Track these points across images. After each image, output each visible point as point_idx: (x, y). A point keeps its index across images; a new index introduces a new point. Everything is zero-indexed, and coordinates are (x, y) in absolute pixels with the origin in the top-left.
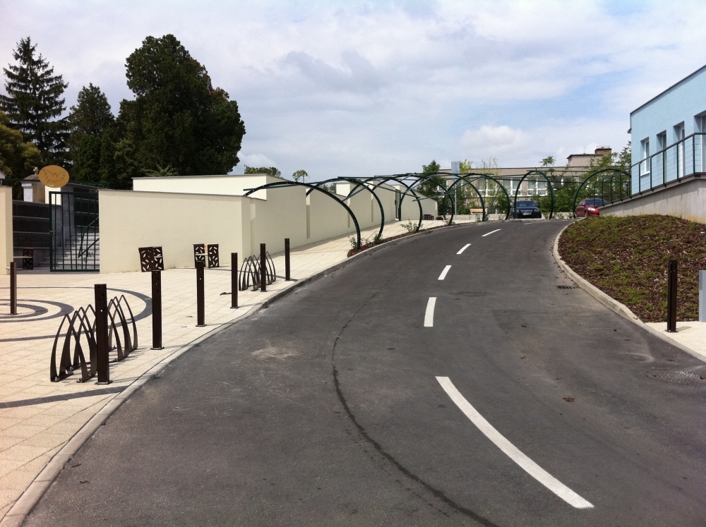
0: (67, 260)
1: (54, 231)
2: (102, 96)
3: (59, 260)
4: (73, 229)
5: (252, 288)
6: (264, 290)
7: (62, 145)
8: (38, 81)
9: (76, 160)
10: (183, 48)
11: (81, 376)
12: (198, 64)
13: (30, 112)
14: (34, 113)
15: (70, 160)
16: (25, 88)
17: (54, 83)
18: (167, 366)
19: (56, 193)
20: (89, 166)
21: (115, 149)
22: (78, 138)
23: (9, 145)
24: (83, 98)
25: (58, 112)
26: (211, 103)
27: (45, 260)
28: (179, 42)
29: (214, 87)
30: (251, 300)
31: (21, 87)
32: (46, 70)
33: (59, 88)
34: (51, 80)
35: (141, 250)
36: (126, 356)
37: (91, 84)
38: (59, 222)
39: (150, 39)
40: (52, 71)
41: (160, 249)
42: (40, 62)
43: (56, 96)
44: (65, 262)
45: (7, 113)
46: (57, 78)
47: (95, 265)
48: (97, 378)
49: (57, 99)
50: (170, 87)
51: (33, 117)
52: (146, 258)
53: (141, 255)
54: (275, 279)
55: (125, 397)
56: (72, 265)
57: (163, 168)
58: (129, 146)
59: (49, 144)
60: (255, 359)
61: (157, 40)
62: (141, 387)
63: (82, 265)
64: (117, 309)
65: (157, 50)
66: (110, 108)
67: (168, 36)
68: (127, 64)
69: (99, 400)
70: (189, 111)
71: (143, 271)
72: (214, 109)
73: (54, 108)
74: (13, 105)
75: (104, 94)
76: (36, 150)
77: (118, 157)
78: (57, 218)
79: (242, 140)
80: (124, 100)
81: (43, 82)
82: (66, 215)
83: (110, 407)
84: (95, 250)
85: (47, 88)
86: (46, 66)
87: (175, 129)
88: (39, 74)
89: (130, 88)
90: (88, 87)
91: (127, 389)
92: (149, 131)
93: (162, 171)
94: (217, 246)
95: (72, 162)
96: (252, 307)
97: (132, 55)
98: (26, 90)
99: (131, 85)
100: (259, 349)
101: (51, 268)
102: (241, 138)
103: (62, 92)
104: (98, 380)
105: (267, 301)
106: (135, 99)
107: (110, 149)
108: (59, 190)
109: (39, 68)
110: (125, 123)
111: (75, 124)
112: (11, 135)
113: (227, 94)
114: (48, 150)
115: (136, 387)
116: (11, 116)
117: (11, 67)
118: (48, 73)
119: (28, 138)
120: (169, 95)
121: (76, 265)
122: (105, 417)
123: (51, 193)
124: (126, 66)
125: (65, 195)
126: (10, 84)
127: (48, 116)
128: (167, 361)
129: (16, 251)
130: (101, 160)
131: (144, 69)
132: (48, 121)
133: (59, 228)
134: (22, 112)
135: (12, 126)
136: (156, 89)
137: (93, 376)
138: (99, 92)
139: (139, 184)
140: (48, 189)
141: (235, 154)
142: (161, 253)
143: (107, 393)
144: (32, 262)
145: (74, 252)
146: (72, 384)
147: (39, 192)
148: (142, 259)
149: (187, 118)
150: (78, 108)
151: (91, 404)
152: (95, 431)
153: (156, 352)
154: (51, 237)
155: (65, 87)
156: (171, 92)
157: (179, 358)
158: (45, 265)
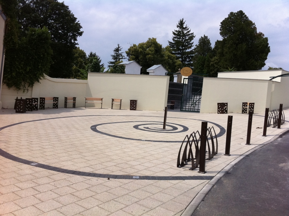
0: (187, 106)
1: (183, 94)
2: (208, 40)
3: (184, 106)
4: (191, 94)
5: (273, 126)
6: (279, 127)
7: (190, 61)
8: (184, 35)
9: (195, 66)
10: (246, 15)
11: (191, 166)
12: (252, 22)
13: (180, 48)
14: (181, 48)
15: (193, 66)
16: (179, 38)
17: (190, 36)
18: (233, 166)
19: (186, 79)
20: (200, 68)
21: (211, 61)
22: (197, 57)
23: (171, 61)
24: (201, 41)
25: (190, 47)
26: (255, 39)
27: (179, 106)
28: (244, 13)
29: (258, 32)
30: (273, 132)
31: (178, 38)
32: (188, 31)
33: (192, 38)
34: (189, 35)
35: (218, 104)
36: (212, 158)
37: (204, 35)
38: (186, 91)
39: (232, 13)
40: (190, 31)
41: (227, 104)
42: (186, 28)
43: (190, 41)
44: (187, 107)
45: (171, 49)
46: (191, 34)
47: (198, 109)
48: (199, 169)
49: (191, 42)
50: (238, 33)
51: (180, 50)
52: (220, 107)
53: (218, 106)
54: (284, 122)
55: (213, 183)
56: (189, 108)
57: (231, 69)
58: (217, 60)
59: (185, 60)
60: (281, 169)
61: (235, 13)
62: (221, 178)
63: (193, 109)
64: (209, 133)
65: (234, 17)
66: (211, 44)
67: (240, 11)
68: (221, 25)
69: (200, 183)
70: (245, 43)
71: (218, 113)
72: (256, 42)
73: (189, 46)
74: (174, 45)
75: (209, 39)
76: (180, 62)
77: (212, 65)
78: (185, 89)
79: (268, 55)
80: (217, 40)
81: (186, 36)
82: (189, 88)
83: (206, 189)
84: (199, 103)
85: (187, 38)
86: (188, 29)
87: (238, 51)
88: (185, 33)
89: (221, 35)
90: (203, 36)
91: (214, 178)
92: (227, 53)
93: (230, 70)
94: (254, 104)
95: (193, 67)
96: (274, 136)
97: (224, 21)
98: (179, 39)
99: (221, 34)
100: (283, 163)
101: (181, 110)
102: (268, 54)
103: (193, 39)
104: (200, 170)
105: (281, 134)
106: (221, 40)
107: (209, 61)
108: (187, 77)
109: (185, 30)
110: (216, 50)
111: (196, 52)
112: (172, 57)
113: (263, 34)
114: (185, 63)
115: (219, 178)
116: (173, 50)
117: (175, 31)
118: (188, 32)
119: (178, 58)
120: (237, 36)
121: (191, 109)
122: (203, 196)
123: (184, 79)
124: (220, 26)
125: (189, 80)
126: (174, 37)
127: (186, 49)
128: (233, 163)
129: (168, 102)
130: (205, 66)
131: (228, 26)
132: (186, 51)
133: (185, 93)
134: (177, 48)
135: (173, 54)
136: (231, 34)
137: (197, 167)
138: (207, 38)
139: (220, 75)
140: (183, 77)
141: (264, 62)
142: (227, 106)
143: (204, 179)
144: (174, 107)
145: (190, 103)
146: (187, 170)
147: (180, 79)
148: (218, 108)
149: (244, 46)
150: (198, 45)
151: (196, 185)
152: (199, 205)
153: (227, 157)
154: (182, 97)
155: (194, 37)
156: (238, 35)
157: (239, 162)
158: (178, 108)
